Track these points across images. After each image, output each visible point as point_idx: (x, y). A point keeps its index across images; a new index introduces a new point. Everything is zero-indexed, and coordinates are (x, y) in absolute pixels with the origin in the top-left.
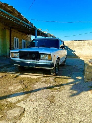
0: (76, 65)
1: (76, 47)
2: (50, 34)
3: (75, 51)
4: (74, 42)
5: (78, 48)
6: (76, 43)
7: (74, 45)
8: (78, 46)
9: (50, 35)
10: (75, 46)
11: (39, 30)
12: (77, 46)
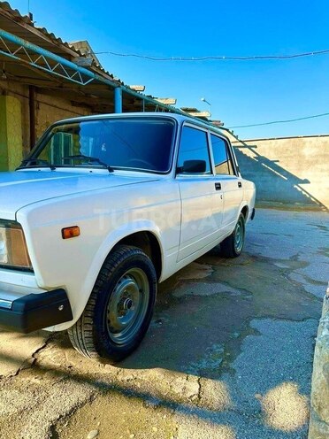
0: (295, 258)
1: (311, 163)
2: (194, 111)
3: (306, 182)
4: (304, 143)
5: (322, 171)
6: (310, 148)
7: (301, 156)
8: (320, 159)
9: (193, 114)
10: (308, 162)
11: (134, 90)
12: (317, 162)
